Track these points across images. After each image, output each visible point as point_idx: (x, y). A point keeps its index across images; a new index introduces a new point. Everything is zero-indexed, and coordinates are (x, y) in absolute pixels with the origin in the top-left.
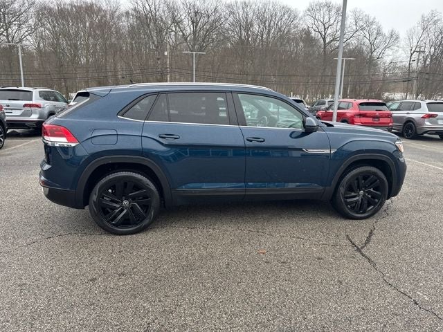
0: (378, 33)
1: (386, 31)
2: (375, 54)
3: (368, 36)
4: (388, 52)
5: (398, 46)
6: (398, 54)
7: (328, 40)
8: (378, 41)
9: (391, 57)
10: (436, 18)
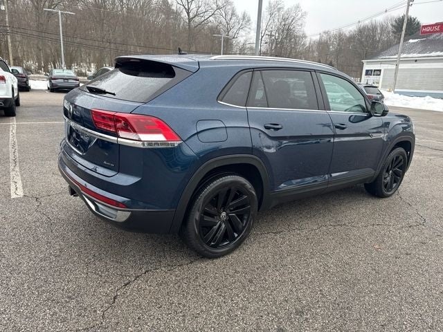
0: (233, 14)
1: (239, 13)
2: (230, 33)
3: (224, 15)
4: (242, 32)
5: (249, 28)
6: (249, 36)
7: (191, 15)
8: (232, 21)
9: (244, 38)
10: (279, 6)
